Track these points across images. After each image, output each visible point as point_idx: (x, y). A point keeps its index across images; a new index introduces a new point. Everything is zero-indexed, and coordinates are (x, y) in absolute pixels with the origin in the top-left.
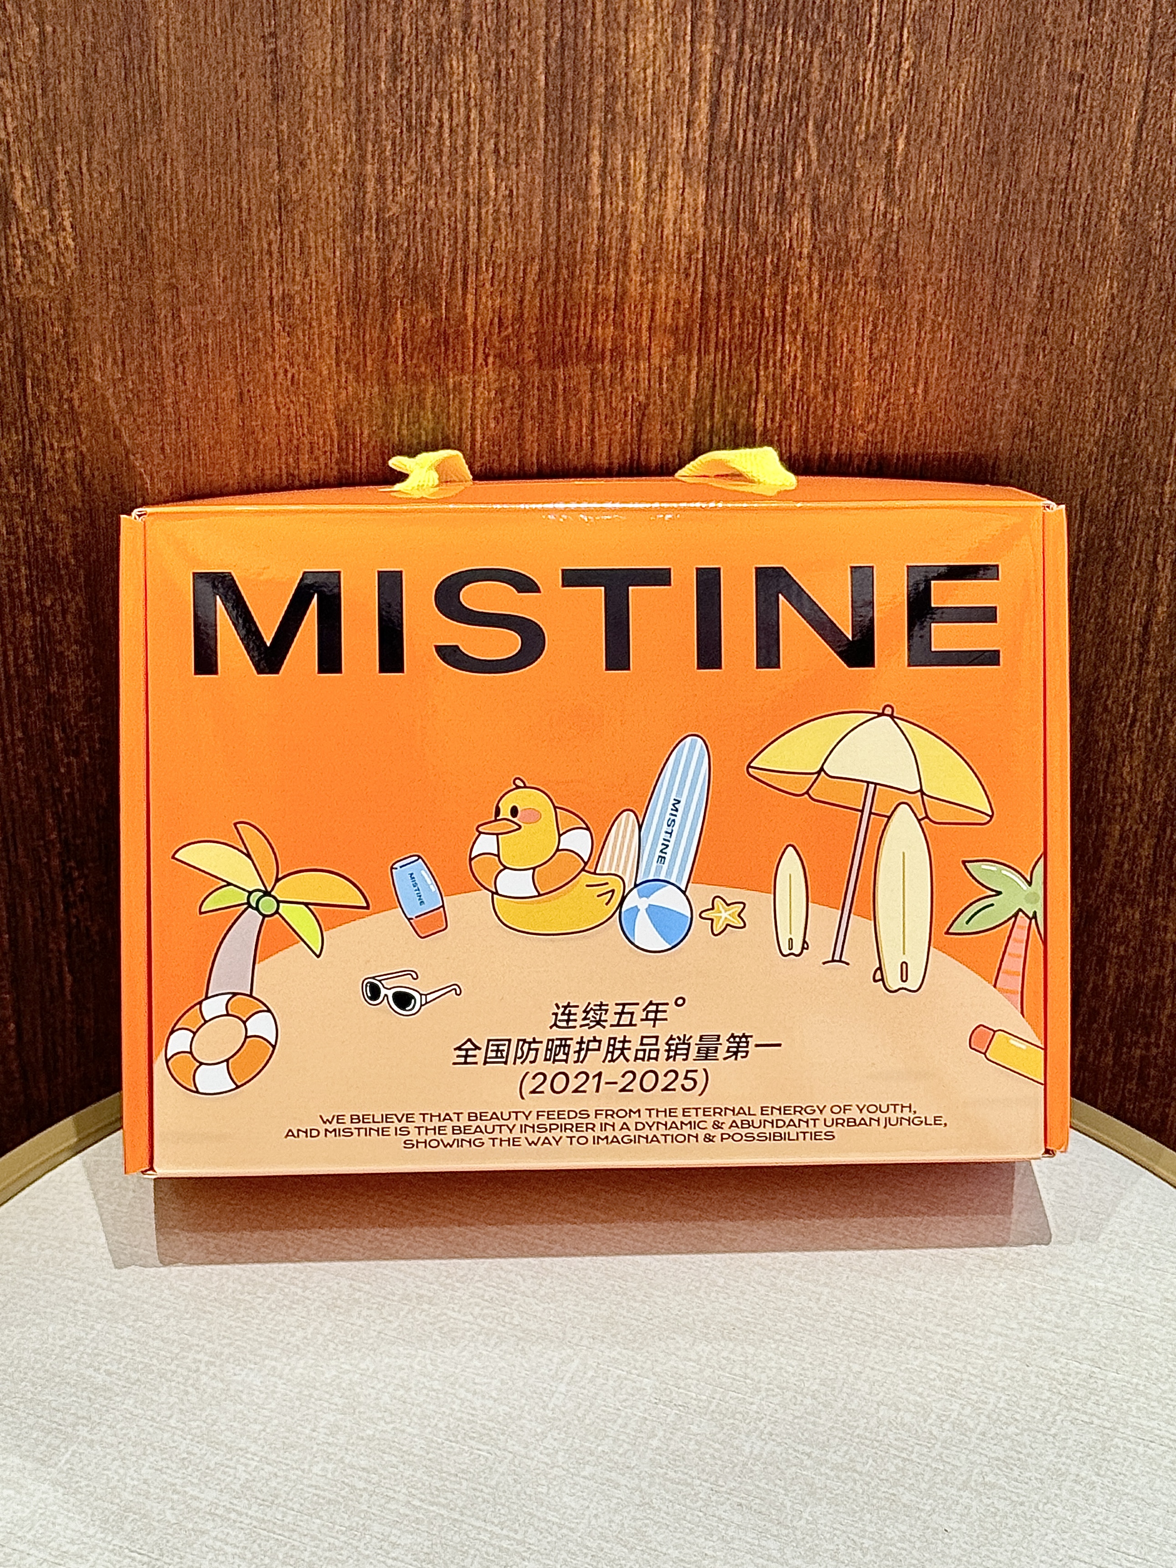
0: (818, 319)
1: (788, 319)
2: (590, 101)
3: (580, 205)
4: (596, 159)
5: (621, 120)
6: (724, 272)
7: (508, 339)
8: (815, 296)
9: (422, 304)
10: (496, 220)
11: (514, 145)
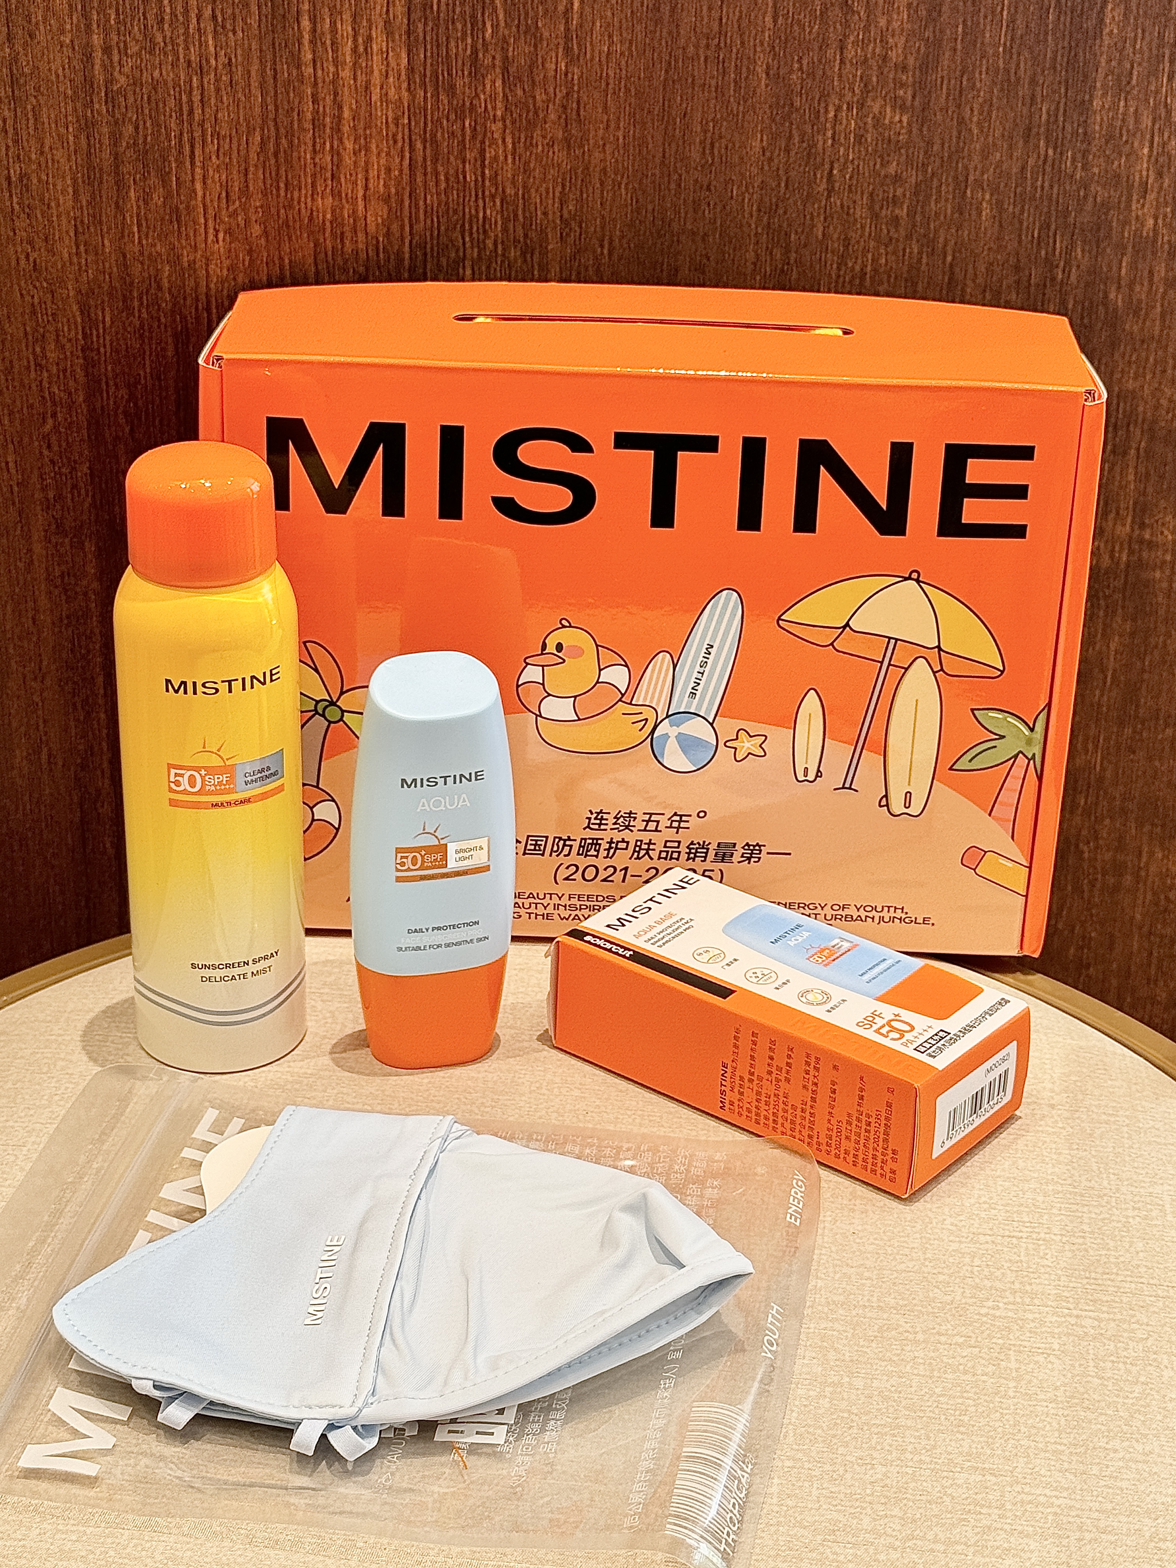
0: (514, 183)
1: (487, 183)
3: (295, 73)
4: (306, 23)
6: (428, 137)
7: (235, 214)
8: (510, 160)
9: (153, 180)
10: (218, 90)
11: (230, 11)
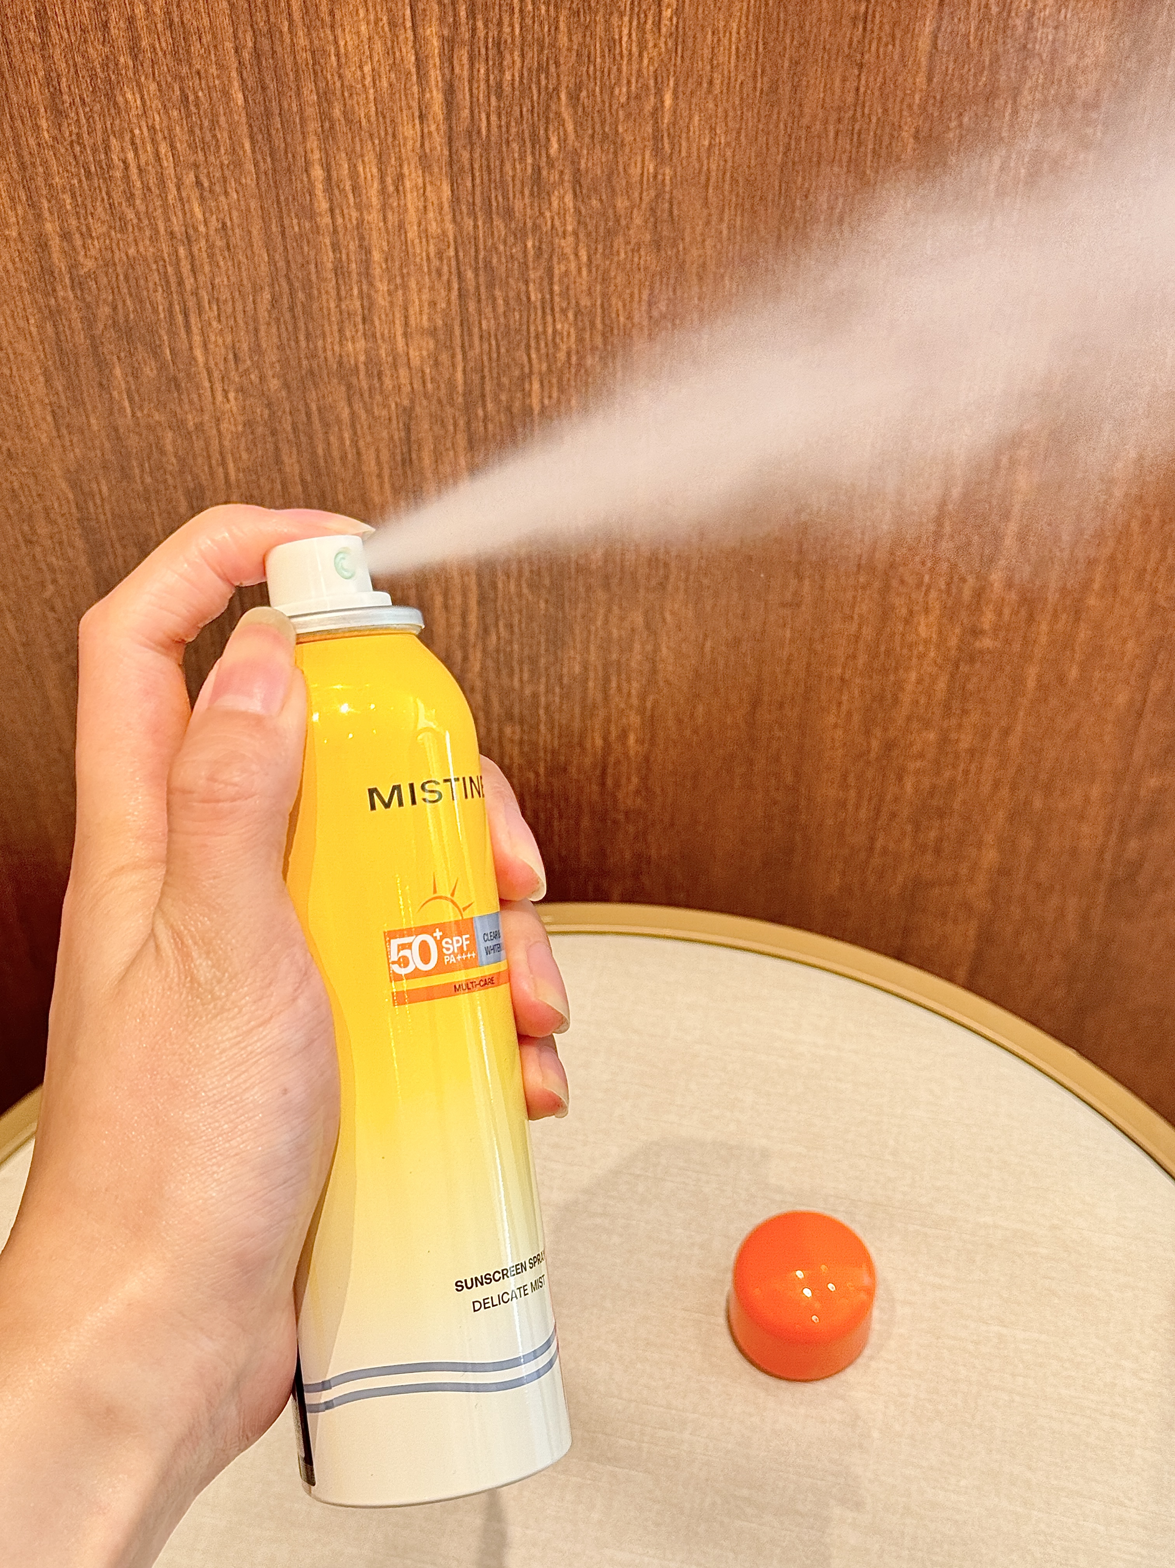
0: (590, 294)
1: (557, 299)
2: (301, 111)
3: (307, 225)
4: (318, 173)
5: (341, 127)
6: (481, 264)
7: (247, 372)
8: (584, 272)
9: (141, 353)
10: (211, 256)
11: (218, 174)
